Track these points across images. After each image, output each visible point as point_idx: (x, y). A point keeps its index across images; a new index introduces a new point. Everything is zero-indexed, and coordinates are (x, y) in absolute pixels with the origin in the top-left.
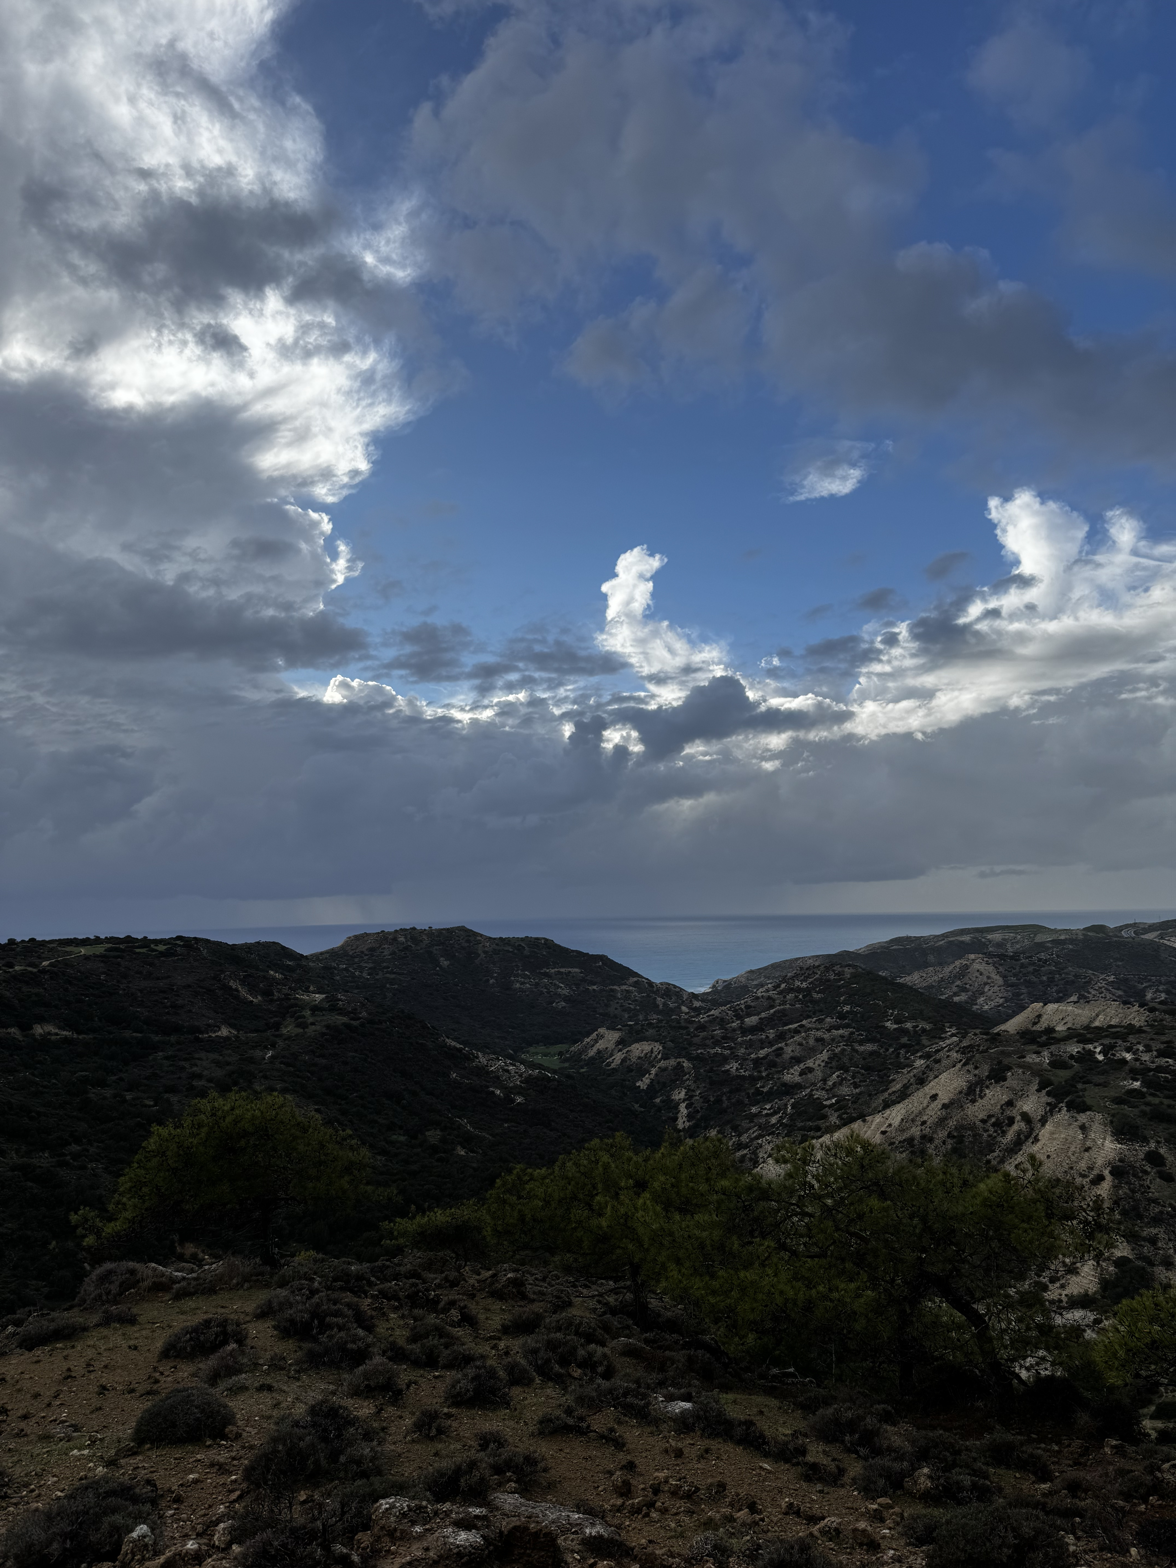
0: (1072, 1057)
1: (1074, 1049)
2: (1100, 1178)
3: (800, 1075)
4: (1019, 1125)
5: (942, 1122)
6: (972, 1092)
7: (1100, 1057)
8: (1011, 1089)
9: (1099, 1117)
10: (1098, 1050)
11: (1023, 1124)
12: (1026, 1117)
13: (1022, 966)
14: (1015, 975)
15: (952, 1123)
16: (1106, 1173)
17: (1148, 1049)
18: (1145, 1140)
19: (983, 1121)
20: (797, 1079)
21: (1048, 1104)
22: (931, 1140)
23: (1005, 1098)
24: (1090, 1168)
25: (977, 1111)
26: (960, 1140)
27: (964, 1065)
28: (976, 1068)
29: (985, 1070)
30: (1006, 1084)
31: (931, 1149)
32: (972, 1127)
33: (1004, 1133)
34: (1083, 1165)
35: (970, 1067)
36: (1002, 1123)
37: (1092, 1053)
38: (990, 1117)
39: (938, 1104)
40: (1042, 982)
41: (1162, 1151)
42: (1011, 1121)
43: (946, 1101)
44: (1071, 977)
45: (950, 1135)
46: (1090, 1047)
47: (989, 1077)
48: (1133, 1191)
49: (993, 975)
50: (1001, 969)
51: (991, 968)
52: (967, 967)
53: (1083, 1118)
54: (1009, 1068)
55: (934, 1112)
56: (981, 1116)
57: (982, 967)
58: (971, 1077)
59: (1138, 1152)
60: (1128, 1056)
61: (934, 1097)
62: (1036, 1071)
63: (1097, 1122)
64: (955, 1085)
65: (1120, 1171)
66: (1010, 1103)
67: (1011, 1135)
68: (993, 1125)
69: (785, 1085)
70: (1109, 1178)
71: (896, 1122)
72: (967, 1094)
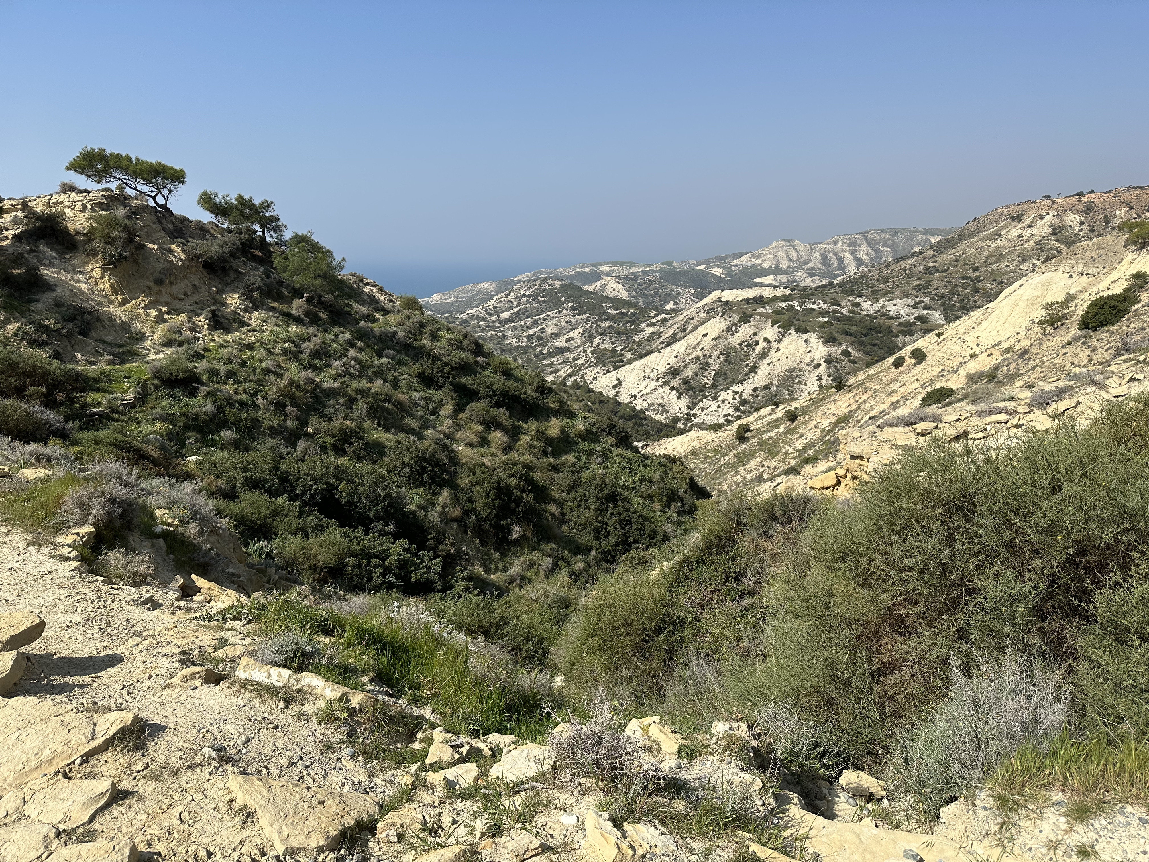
0: (783, 308)
1: (784, 305)
2: (819, 365)
3: (566, 342)
4: (762, 344)
5: (715, 347)
6: (730, 330)
7: (798, 308)
8: (754, 326)
9: (814, 335)
10: (796, 304)
11: (765, 344)
12: (766, 340)
13: (640, 284)
14: (635, 290)
15: (721, 347)
16: (822, 362)
17: (825, 302)
18: (840, 344)
19: (740, 345)
20: (565, 345)
21: (780, 332)
22: (710, 357)
23: (752, 332)
24: (812, 361)
25: (735, 340)
26: (728, 355)
27: (722, 316)
28: (730, 317)
29: (736, 318)
30: (752, 323)
31: (711, 361)
32: (732, 348)
33: (754, 349)
34: (807, 360)
35: (726, 317)
36: (752, 345)
37: (792, 306)
38: (744, 342)
39: (709, 339)
40: (651, 295)
41: (849, 349)
42: (757, 343)
43: (714, 336)
44: (668, 291)
45: (721, 353)
46: (791, 303)
47: (740, 321)
48: (837, 369)
49: (621, 290)
50: (627, 287)
51: (620, 286)
52: (605, 285)
53: (805, 336)
54: (751, 316)
55: (707, 343)
56: (738, 342)
57: (615, 285)
58: (727, 322)
59: (837, 351)
60: (815, 307)
61: (705, 335)
62: (767, 316)
63: (813, 337)
64: (718, 327)
65: (829, 361)
66: (755, 334)
67: (758, 349)
68: (746, 346)
69: (557, 348)
70: (824, 365)
71: (682, 350)
72: (728, 331)
